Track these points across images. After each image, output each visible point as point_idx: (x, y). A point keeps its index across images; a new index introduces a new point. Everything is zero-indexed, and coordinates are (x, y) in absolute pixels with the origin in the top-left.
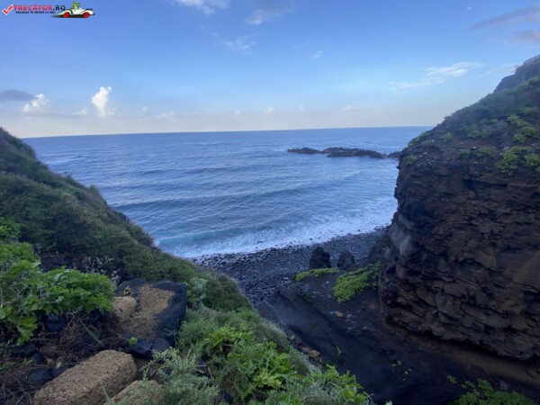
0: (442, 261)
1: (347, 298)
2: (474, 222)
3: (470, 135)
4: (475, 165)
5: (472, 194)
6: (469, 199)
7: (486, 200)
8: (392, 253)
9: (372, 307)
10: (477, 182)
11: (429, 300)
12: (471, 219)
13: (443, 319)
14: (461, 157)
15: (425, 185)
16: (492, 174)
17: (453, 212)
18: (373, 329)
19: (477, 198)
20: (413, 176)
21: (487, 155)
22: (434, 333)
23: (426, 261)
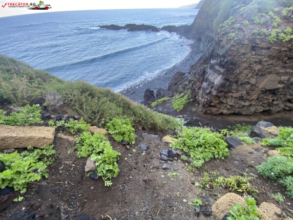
0: (235, 84)
1: (181, 109)
2: (252, 66)
3: (255, 22)
4: (259, 39)
5: (254, 53)
6: (252, 55)
10: (257, 47)
11: (224, 101)
12: (251, 64)
14: (253, 34)
16: (265, 43)
18: (198, 118)
20: (232, 46)
23: (228, 86)
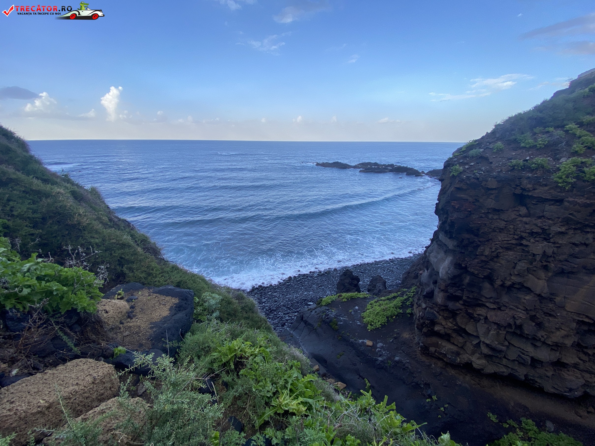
0: (487, 285)
1: (378, 325)
2: (524, 242)
3: (522, 145)
4: (529, 178)
5: (523, 210)
6: (520, 216)
7: (540, 217)
8: (430, 276)
9: (406, 335)
10: (529, 197)
11: (470, 328)
12: (522, 238)
13: (485, 350)
14: (513, 168)
15: (471, 199)
16: (547, 188)
17: (501, 230)
18: (406, 360)
19: (528, 215)
20: (458, 189)
21: (543, 167)
22: (475, 366)
23: (469, 285)
